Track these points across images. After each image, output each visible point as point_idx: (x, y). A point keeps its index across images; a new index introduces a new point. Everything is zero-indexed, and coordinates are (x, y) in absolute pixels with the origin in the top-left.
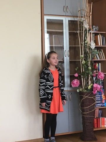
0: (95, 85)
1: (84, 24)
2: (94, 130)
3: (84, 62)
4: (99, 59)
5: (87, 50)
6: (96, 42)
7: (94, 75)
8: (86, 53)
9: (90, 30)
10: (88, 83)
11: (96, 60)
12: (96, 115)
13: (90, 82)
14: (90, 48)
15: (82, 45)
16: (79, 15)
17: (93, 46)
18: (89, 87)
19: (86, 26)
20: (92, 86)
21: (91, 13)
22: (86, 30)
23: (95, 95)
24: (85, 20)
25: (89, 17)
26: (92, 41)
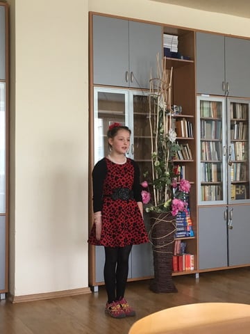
0: (175, 201)
1: (159, 102)
2: (173, 275)
3: (157, 163)
4: (182, 160)
5: (164, 144)
6: (178, 131)
7: (174, 184)
8: (161, 149)
9: (168, 111)
10: (164, 198)
11: (177, 160)
12: (177, 251)
13: (167, 196)
14: (168, 141)
15: (154, 135)
16: (151, 86)
17: (173, 137)
18: (166, 204)
19: (162, 105)
20: (171, 203)
21: (170, 85)
22: (162, 111)
23: (176, 217)
24: (161, 96)
25: (168, 90)
26: (171, 130)
